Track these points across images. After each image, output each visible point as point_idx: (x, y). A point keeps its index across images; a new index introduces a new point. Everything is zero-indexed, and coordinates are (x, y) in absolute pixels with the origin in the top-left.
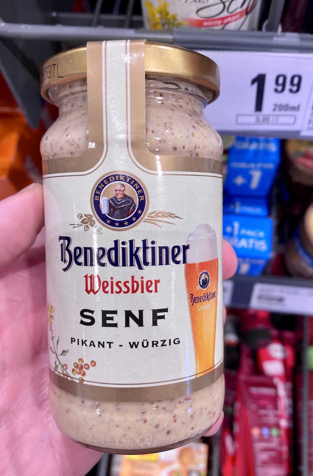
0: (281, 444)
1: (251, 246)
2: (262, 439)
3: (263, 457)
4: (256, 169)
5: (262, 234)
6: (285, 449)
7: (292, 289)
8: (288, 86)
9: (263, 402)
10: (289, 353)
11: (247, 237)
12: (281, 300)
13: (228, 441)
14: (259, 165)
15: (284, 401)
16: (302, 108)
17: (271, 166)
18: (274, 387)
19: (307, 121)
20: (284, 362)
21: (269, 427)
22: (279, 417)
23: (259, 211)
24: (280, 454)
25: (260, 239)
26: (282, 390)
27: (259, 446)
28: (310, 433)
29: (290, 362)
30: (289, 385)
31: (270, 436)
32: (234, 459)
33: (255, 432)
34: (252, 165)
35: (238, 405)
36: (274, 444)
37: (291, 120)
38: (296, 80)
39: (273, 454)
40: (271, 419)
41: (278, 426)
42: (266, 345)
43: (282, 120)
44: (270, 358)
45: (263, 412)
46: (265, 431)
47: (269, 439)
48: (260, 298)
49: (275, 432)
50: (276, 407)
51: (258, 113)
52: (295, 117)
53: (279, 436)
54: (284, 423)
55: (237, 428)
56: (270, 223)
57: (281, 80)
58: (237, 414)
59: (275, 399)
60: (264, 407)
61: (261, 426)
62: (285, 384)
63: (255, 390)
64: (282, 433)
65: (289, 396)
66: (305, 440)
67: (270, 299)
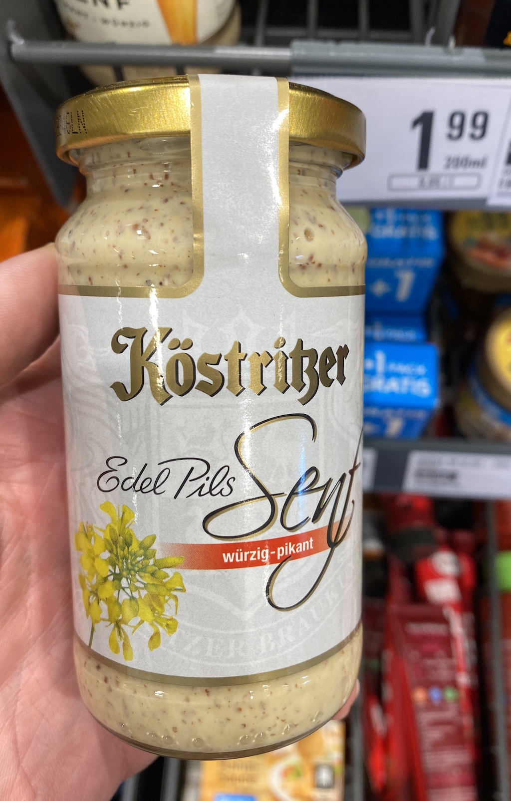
0: (460, 713)
1: (404, 390)
2: (430, 706)
3: (432, 735)
4: (405, 268)
5: (421, 370)
6: (467, 721)
7: (470, 458)
8: (468, 129)
9: (429, 647)
10: (466, 566)
11: (398, 376)
12: (452, 476)
13: (376, 714)
14: (410, 262)
15: (463, 644)
16: (490, 163)
17: (429, 263)
18: (445, 621)
19: (497, 181)
20: (460, 581)
21: (441, 685)
22: (455, 669)
23: (411, 335)
24: (460, 729)
25: (418, 377)
26: (458, 626)
27: (425, 718)
28: (507, 691)
29: (469, 581)
30: (469, 617)
31: (443, 701)
32: (386, 743)
33: (419, 695)
34: (400, 263)
35: (388, 655)
36: (450, 714)
37: (473, 181)
38: (480, 120)
39: (449, 729)
40: (444, 674)
41: (454, 684)
42: (428, 554)
43: (459, 181)
44: (436, 576)
45: (429, 662)
46: (435, 694)
47: (443, 705)
48: (420, 474)
49: (450, 694)
50: (450, 654)
51: (422, 173)
52: (479, 177)
53: (458, 701)
54: (464, 679)
55: (388, 693)
56: (432, 352)
57: (457, 120)
58: (387, 668)
59: (447, 641)
60: (431, 655)
61: (428, 685)
62: (462, 615)
63: (415, 629)
64: (463, 695)
65: (469, 635)
66: (499, 705)
67: (434, 475)
